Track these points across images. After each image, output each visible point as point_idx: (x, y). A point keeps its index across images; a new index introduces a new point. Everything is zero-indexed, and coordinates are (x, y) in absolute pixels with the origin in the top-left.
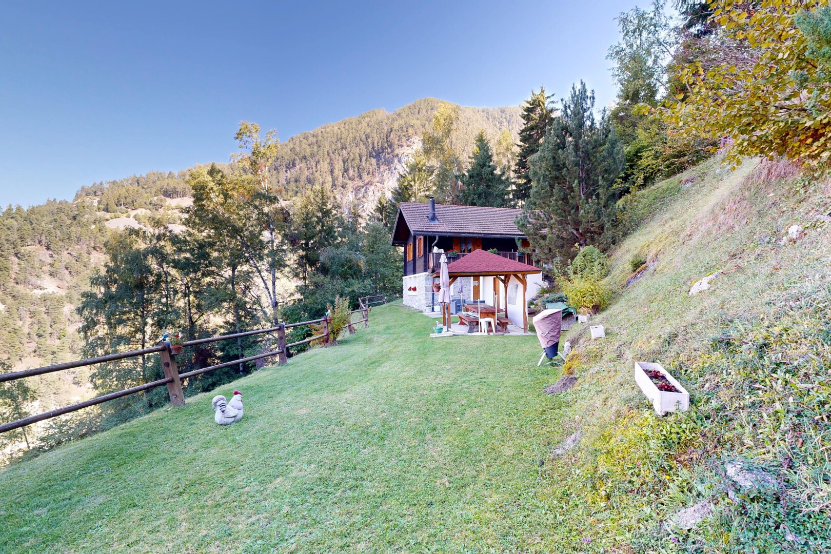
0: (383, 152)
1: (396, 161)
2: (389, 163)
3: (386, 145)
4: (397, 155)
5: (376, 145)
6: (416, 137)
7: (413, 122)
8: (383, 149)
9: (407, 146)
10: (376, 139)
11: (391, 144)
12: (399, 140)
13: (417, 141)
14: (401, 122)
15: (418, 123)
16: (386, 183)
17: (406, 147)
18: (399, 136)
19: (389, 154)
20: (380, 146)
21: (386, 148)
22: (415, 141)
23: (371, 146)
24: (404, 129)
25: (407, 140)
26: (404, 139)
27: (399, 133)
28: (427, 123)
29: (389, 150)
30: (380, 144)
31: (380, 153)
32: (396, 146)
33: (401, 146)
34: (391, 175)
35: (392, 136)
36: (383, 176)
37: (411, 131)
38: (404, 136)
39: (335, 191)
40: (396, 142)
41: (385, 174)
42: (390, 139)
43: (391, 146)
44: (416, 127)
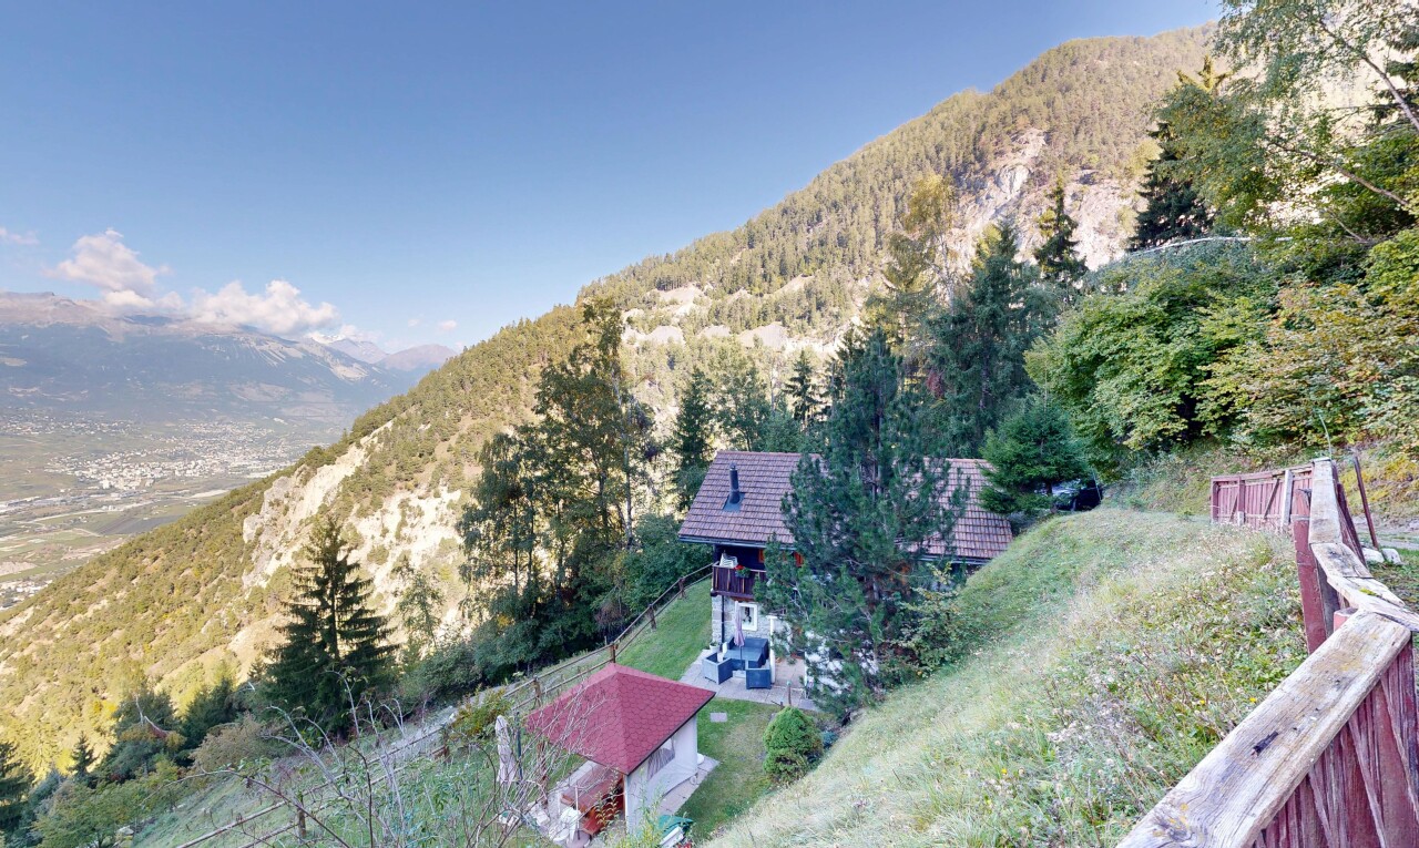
0: (965, 172)
1: (990, 183)
2: (976, 188)
3: (972, 158)
4: (993, 171)
5: (953, 160)
6: (1033, 130)
7: (1027, 102)
8: (966, 165)
9: (1013, 151)
10: (955, 151)
11: (982, 154)
12: (997, 144)
13: (1034, 136)
14: (1004, 107)
15: (1040, 100)
16: (969, 226)
17: (1012, 155)
18: (997, 137)
19: (976, 172)
20: (961, 162)
21: (971, 163)
22: (1030, 138)
23: (944, 165)
24: (1009, 120)
25: (1014, 140)
26: (1007, 139)
27: (998, 131)
28: (1060, 95)
29: (978, 166)
30: (960, 158)
31: (960, 174)
32: (990, 156)
33: (1000, 153)
34: (980, 211)
35: (983, 138)
36: (963, 214)
37: (1022, 120)
38: (1008, 132)
39: (879, 252)
40: (992, 148)
41: (968, 211)
42: (979, 145)
43: (980, 158)
44: (1033, 110)
